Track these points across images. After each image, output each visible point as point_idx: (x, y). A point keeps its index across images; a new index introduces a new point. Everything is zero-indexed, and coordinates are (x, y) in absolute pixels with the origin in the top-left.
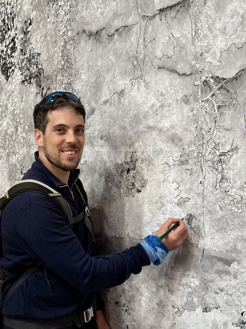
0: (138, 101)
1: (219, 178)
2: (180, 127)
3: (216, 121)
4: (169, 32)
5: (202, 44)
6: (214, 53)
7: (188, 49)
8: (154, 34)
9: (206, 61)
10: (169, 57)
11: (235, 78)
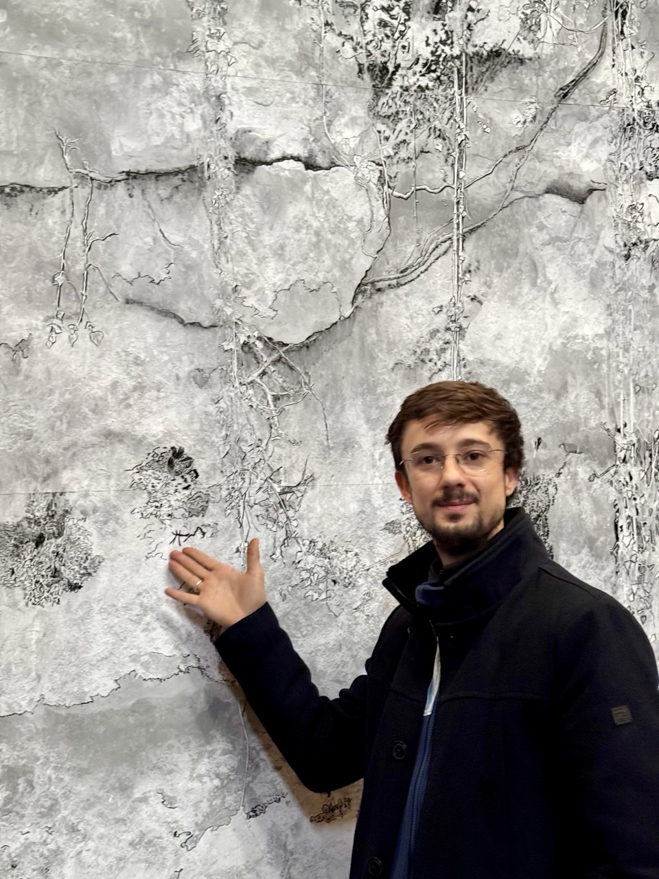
0: (75, 372)
1: (279, 538)
2: (186, 434)
3: (273, 426)
4: (154, 226)
5: (236, 269)
6: (261, 291)
7: (204, 273)
8: (111, 223)
9: (244, 303)
10: (157, 281)
11: (306, 346)
